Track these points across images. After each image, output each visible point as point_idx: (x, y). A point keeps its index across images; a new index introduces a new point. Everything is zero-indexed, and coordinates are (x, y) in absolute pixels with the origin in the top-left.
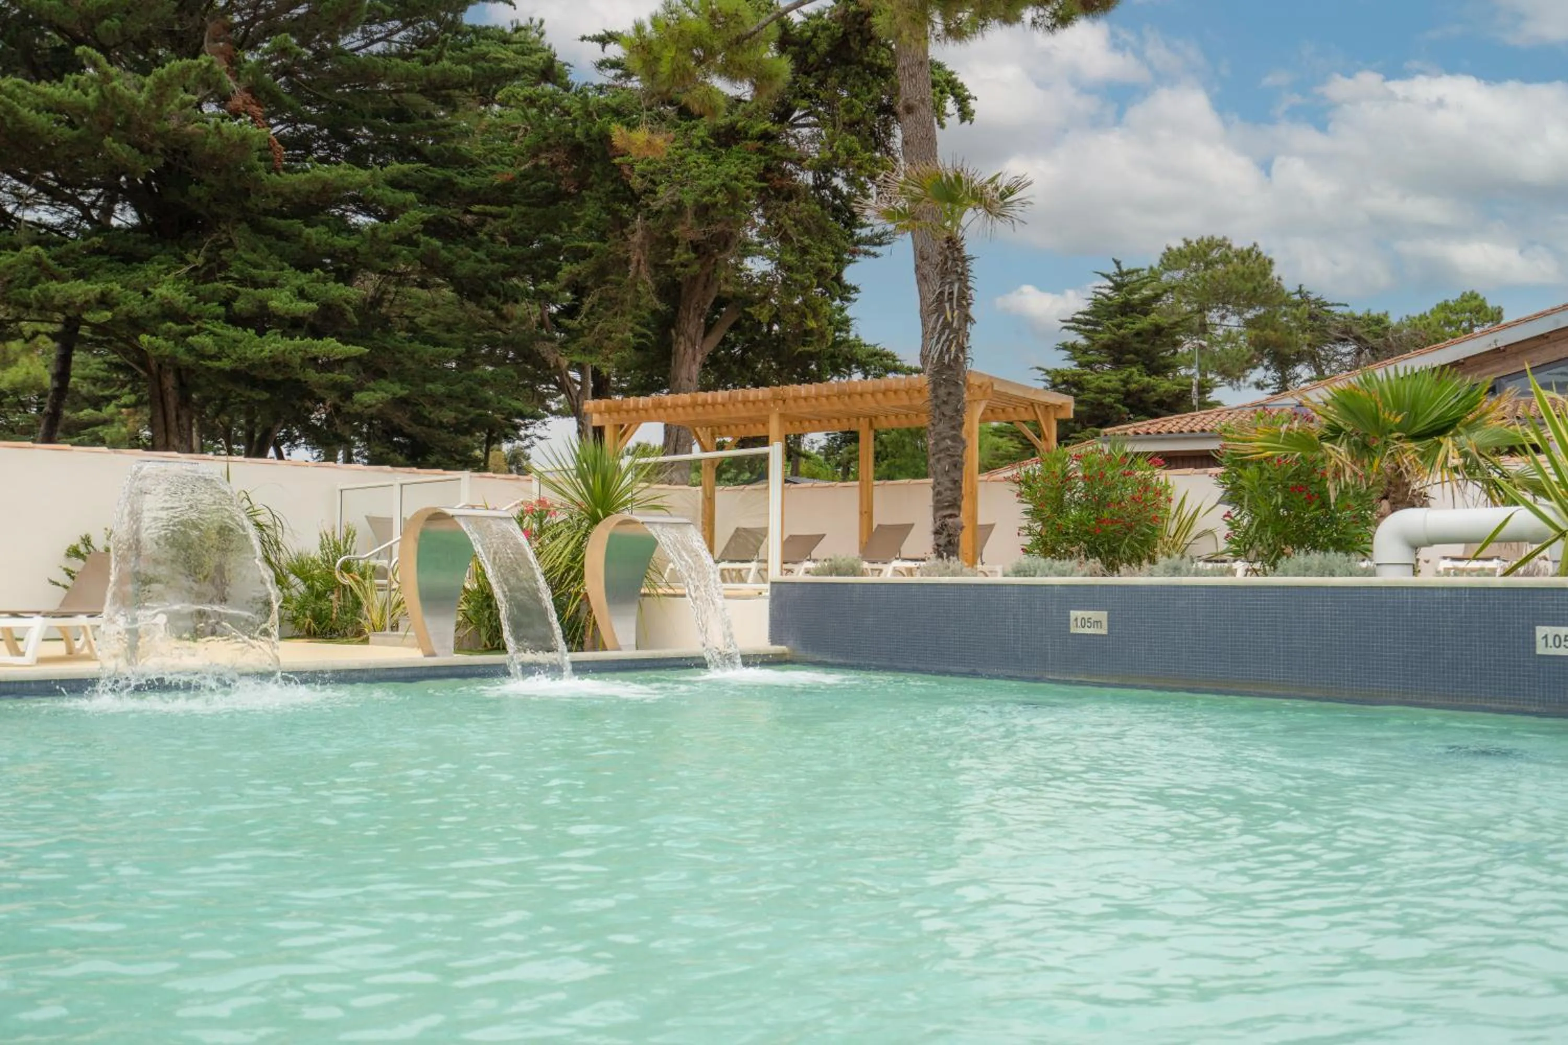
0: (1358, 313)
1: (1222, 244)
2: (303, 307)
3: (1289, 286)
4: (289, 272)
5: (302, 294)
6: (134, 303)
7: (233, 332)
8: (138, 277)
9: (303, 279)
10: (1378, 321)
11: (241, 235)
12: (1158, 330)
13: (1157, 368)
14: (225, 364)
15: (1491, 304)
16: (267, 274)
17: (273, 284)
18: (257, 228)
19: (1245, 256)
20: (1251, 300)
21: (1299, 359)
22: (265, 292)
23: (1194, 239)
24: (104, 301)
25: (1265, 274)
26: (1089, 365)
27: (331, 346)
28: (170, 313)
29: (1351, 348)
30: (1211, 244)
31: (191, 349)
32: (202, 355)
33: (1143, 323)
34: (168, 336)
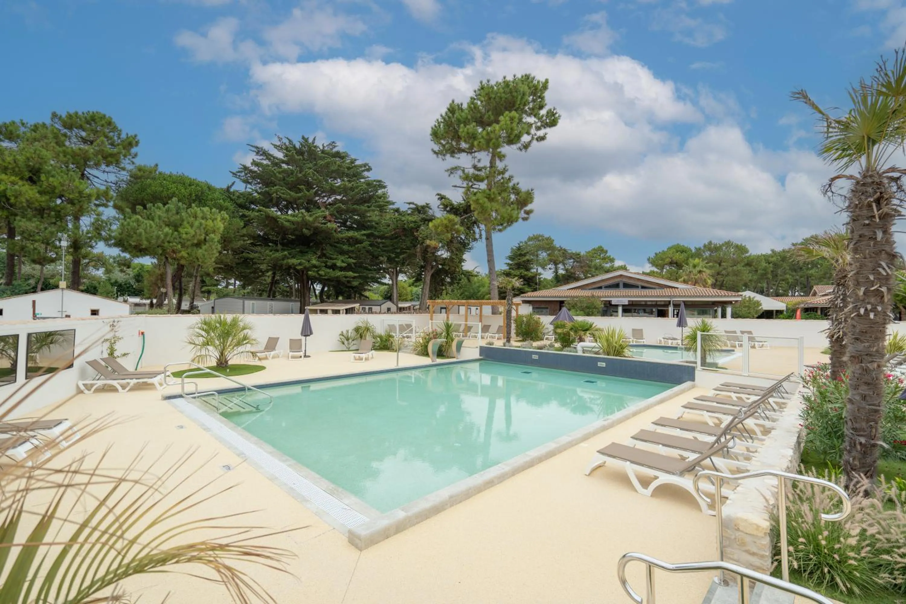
0: (574, 252)
1: (542, 236)
2: (344, 265)
3: (557, 246)
4: (340, 256)
5: (343, 261)
6: (307, 265)
7: (328, 270)
8: (306, 258)
9: (343, 258)
10: (579, 254)
11: (328, 248)
12: (528, 261)
13: (528, 270)
14: (326, 277)
15: (605, 249)
16: (335, 257)
17: (336, 259)
18: (331, 245)
19: (548, 239)
20: (548, 249)
21: (560, 263)
22: (334, 261)
23: (535, 234)
24: (300, 264)
25: (552, 244)
26: (512, 269)
27: (350, 274)
28: (315, 266)
29: (572, 260)
30: (540, 236)
31: (319, 274)
32: (321, 275)
33: (525, 259)
34: (314, 271)
